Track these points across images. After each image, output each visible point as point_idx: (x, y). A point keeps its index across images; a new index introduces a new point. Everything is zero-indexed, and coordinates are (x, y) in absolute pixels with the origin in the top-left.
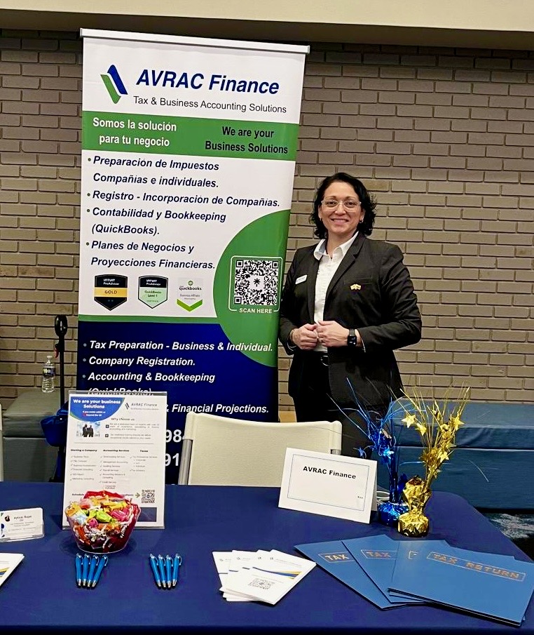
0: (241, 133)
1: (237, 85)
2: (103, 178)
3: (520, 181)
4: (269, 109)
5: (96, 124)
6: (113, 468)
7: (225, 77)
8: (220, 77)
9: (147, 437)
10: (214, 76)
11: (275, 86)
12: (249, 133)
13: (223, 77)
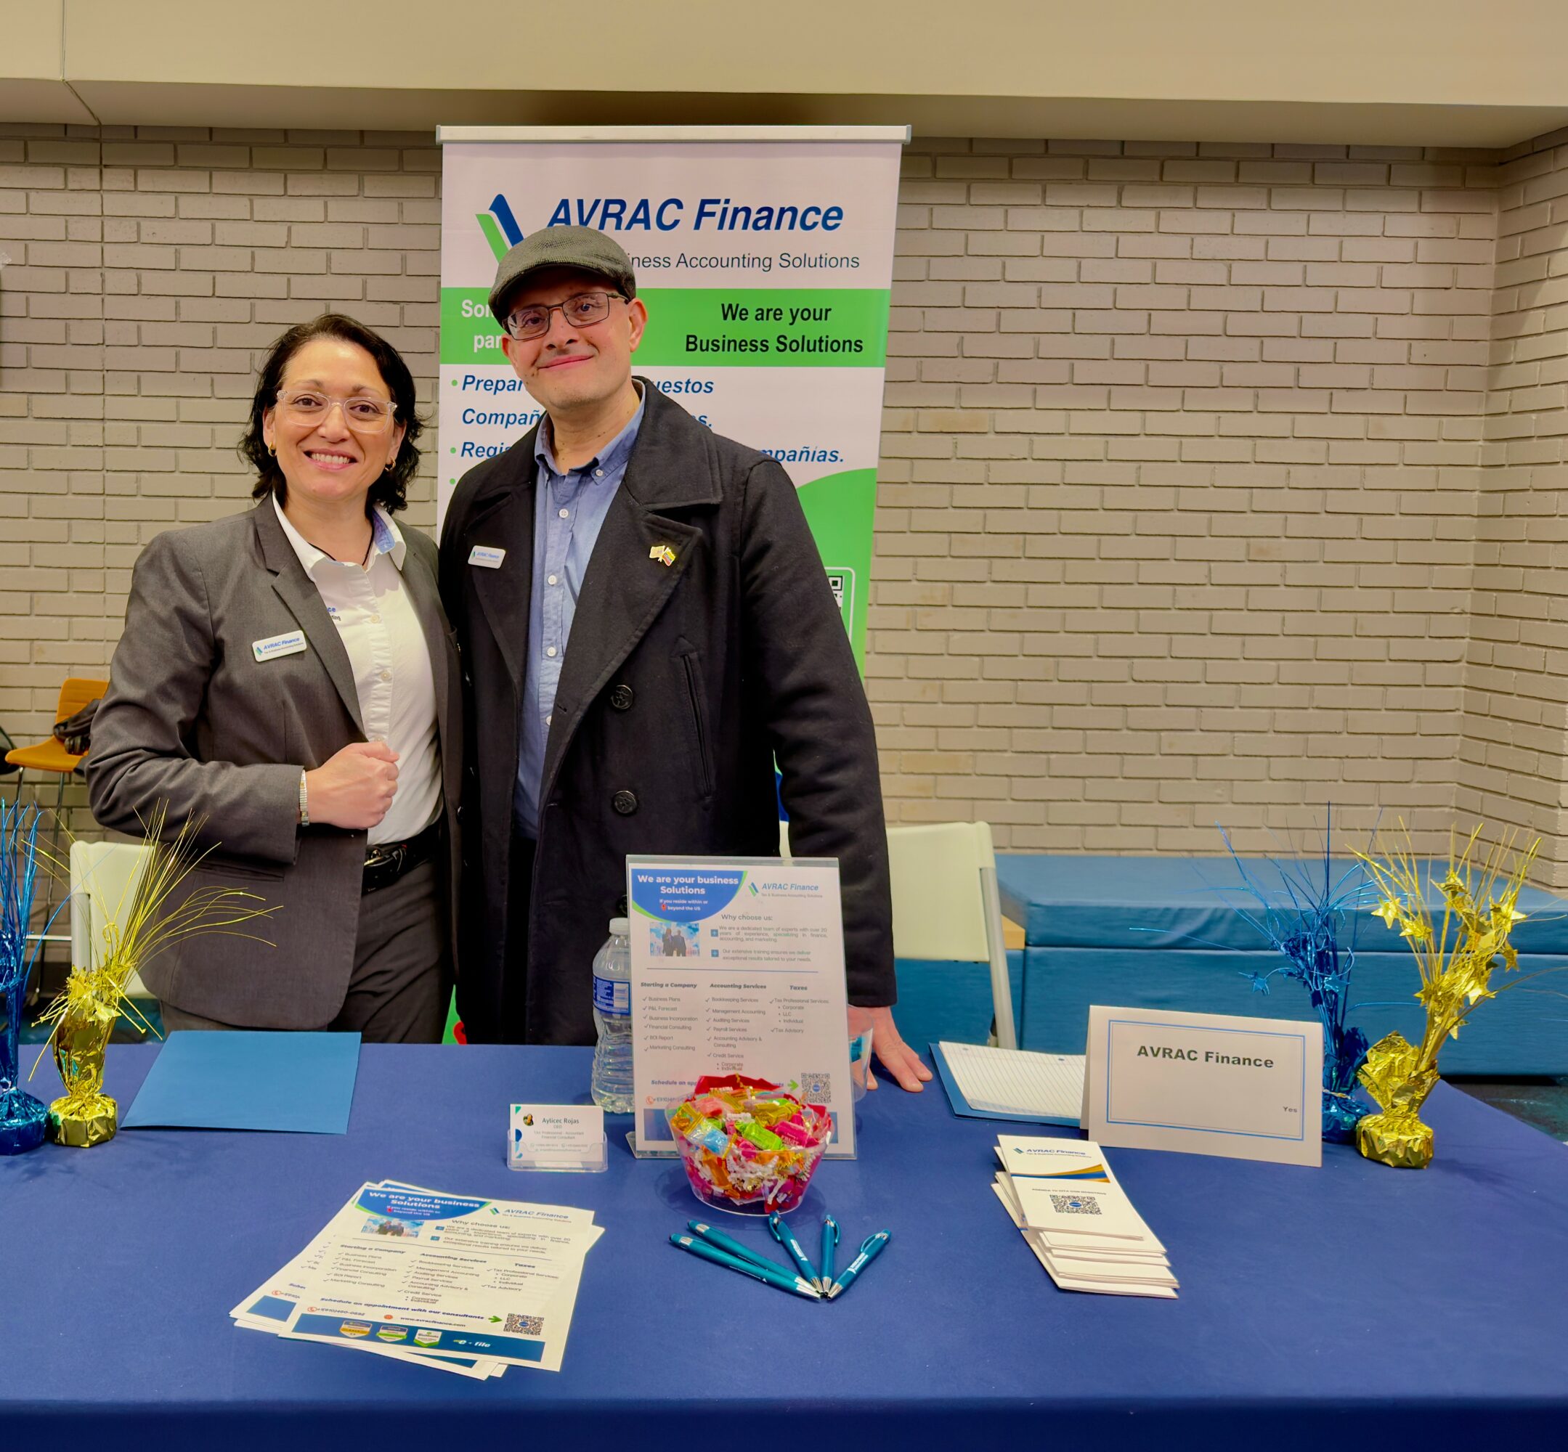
0: (761, 315)
1: (754, 216)
2: (481, 419)
3: (1256, 407)
4: (822, 261)
5: (467, 312)
6: (734, 1025)
7: (727, 201)
8: (717, 202)
9: (801, 956)
10: (704, 202)
11: (834, 214)
12: (778, 314)
13: (722, 201)
